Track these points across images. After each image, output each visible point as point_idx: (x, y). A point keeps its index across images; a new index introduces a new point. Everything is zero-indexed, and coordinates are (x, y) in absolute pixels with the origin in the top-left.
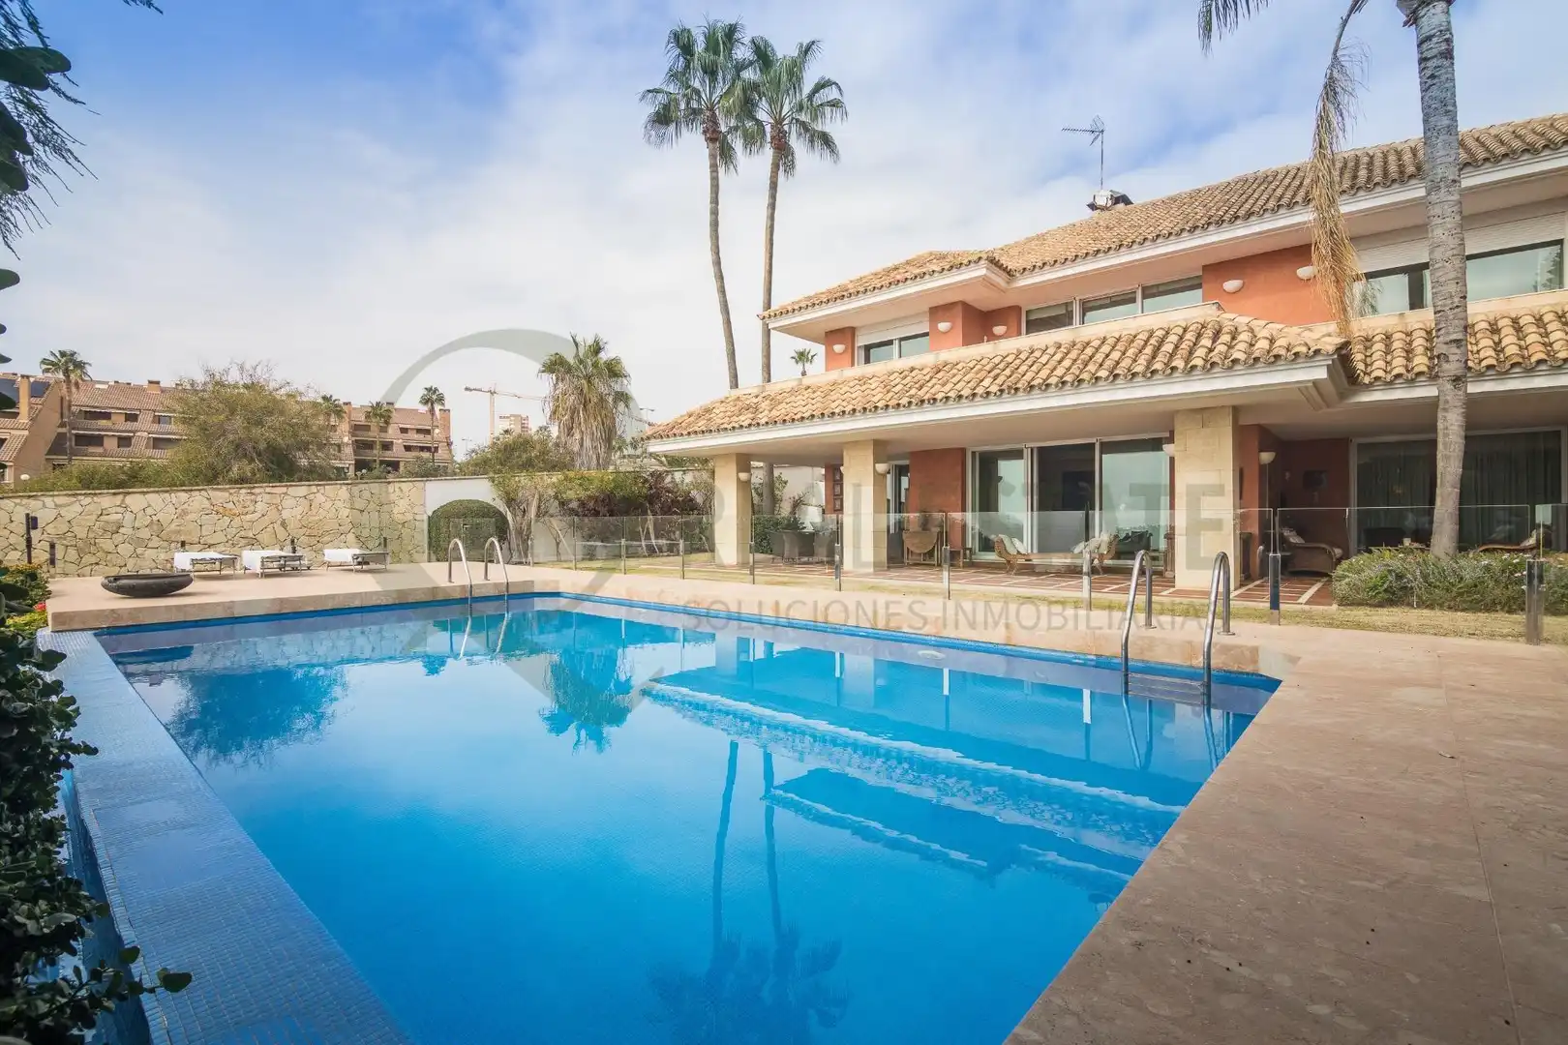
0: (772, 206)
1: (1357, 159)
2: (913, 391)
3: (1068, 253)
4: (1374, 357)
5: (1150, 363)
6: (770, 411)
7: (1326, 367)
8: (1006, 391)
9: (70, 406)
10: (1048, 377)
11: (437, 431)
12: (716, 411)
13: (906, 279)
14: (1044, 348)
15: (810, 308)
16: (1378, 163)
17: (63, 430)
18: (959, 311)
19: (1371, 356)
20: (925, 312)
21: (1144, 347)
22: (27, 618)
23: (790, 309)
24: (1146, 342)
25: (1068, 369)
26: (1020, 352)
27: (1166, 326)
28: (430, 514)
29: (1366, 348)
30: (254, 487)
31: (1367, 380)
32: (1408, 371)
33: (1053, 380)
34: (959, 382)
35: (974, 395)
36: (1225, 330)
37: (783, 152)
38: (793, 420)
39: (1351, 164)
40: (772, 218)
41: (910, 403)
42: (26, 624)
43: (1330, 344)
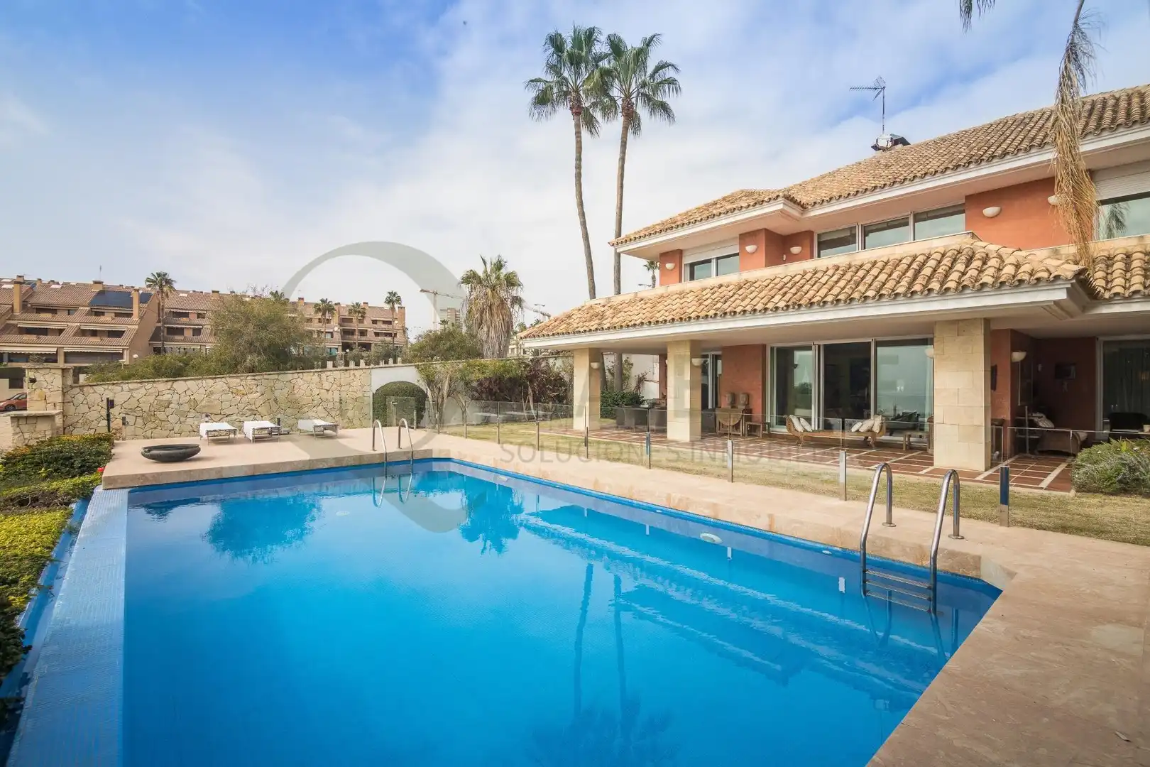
0: (623, 159)
1: (1105, 102)
2: (719, 305)
3: (851, 189)
4: (1114, 276)
5: (911, 284)
6: (613, 318)
7: (1065, 290)
8: (791, 307)
9: (163, 309)
10: (826, 296)
11: (396, 322)
12: (574, 317)
13: (720, 213)
14: (825, 270)
15: (647, 237)
16: (1123, 104)
17: (159, 325)
18: (762, 237)
19: (1111, 274)
20: (736, 238)
21: (907, 271)
22: (92, 477)
23: (632, 238)
24: (909, 266)
25: (843, 289)
26: (805, 273)
27: (927, 252)
28: (374, 392)
29: (1108, 266)
30: (256, 375)
31: (1107, 295)
32: (1145, 288)
33: (829, 298)
34: (755, 298)
35: (766, 309)
36: (978, 256)
37: (631, 119)
38: (628, 326)
39: (1099, 106)
40: (622, 168)
41: (716, 314)
42: (90, 482)
43: (1069, 271)
